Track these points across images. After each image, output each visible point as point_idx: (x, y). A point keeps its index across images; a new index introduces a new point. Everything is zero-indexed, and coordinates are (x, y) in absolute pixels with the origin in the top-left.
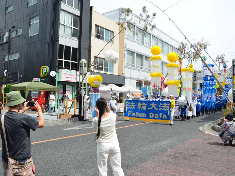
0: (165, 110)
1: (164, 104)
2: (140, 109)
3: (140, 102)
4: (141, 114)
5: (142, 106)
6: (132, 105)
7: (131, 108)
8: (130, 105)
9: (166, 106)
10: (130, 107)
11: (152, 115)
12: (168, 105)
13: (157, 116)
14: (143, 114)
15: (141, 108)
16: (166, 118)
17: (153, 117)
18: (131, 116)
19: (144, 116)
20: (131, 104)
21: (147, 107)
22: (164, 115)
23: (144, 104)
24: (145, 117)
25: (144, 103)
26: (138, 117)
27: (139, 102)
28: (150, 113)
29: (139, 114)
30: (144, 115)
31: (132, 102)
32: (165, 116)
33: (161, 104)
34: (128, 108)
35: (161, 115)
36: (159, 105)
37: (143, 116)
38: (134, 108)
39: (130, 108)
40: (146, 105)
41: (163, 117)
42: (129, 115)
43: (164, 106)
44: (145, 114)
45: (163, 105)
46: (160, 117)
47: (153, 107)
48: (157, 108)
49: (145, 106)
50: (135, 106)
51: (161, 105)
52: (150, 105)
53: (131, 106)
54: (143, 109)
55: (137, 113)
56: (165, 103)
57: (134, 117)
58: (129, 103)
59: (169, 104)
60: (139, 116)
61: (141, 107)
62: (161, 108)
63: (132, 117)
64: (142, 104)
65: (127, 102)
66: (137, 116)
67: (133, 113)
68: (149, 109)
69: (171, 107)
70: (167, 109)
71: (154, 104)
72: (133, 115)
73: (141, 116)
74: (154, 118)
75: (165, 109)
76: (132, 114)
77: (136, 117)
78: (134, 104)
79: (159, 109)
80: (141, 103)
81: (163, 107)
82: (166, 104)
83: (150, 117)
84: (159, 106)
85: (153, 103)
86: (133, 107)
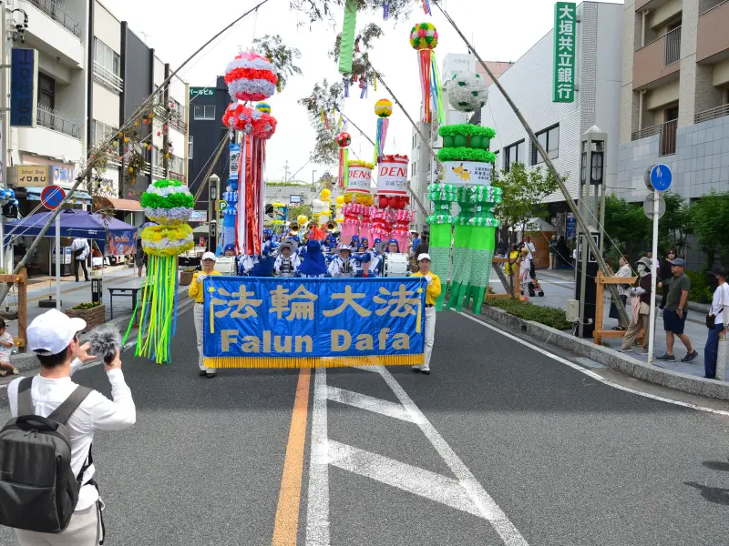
0: (404, 315)
1: (398, 290)
2: (279, 317)
3: (284, 288)
4: (288, 339)
5: (290, 302)
6: (242, 303)
7: (235, 314)
8: (231, 303)
9: (407, 297)
10: (229, 310)
11: (341, 339)
12: (416, 295)
13: (366, 341)
14: (299, 339)
15: (289, 313)
16: (407, 346)
17: (346, 346)
18: (236, 351)
19: (304, 349)
20: (234, 295)
21: (318, 307)
22: (398, 335)
23: (302, 293)
24: (309, 349)
25: (302, 288)
26: (273, 354)
27: (280, 287)
28: (335, 334)
29: (278, 338)
30: (304, 344)
31: (243, 287)
32: (403, 340)
33: (383, 291)
34: (221, 314)
35: (387, 336)
36: (377, 293)
37: (298, 349)
38: (251, 313)
39: (228, 316)
40: (314, 297)
41: (395, 345)
42: (225, 348)
43: (397, 297)
44: (308, 339)
45: (394, 294)
46: (382, 346)
47: (349, 306)
48: (366, 307)
49: (307, 300)
50: (258, 303)
51: (385, 297)
52: (335, 296)
53: (235, 307)
54: (299, 318)
55: (267, 334)
56: (403, 287)
57: (251, 355)
58: (222, 291)
59: (420, 290)
60: (279, 349)
61: (289, 306)
62: (387, 305)
63: (243, 354)
64: (289, 293)
65: (211, 289)
66: (267, 349)
67: (247, 338)
68: (328, 313)
69: (427, 302)
70: (408, 309)
71: (354, 291)
72: (244, 348)
73: (288, 349)
74: (352, 352)
75: (402, 310)
76: (242, 343)
77: (261, 355)
78: (252, 294)
79: (373, 314)
80: (287, 290)
81: (392, 302)
82: (408, 289)
83: (335, 347)
84: (377, 299)
85: (348, 288)
86: (246, 309)
